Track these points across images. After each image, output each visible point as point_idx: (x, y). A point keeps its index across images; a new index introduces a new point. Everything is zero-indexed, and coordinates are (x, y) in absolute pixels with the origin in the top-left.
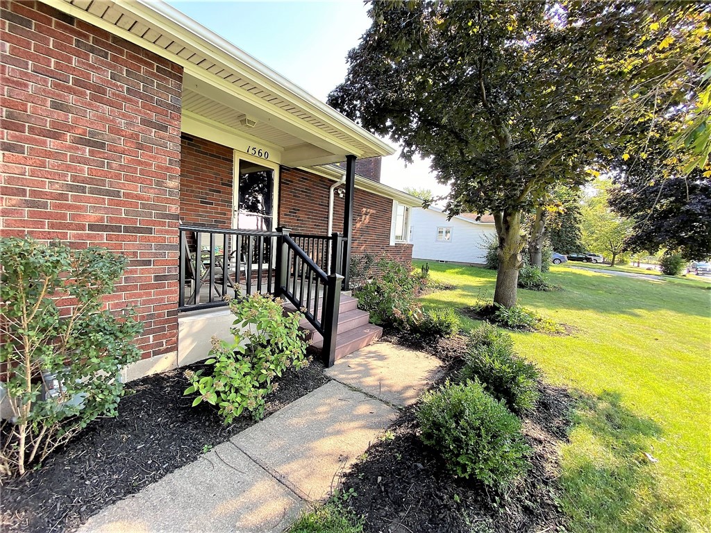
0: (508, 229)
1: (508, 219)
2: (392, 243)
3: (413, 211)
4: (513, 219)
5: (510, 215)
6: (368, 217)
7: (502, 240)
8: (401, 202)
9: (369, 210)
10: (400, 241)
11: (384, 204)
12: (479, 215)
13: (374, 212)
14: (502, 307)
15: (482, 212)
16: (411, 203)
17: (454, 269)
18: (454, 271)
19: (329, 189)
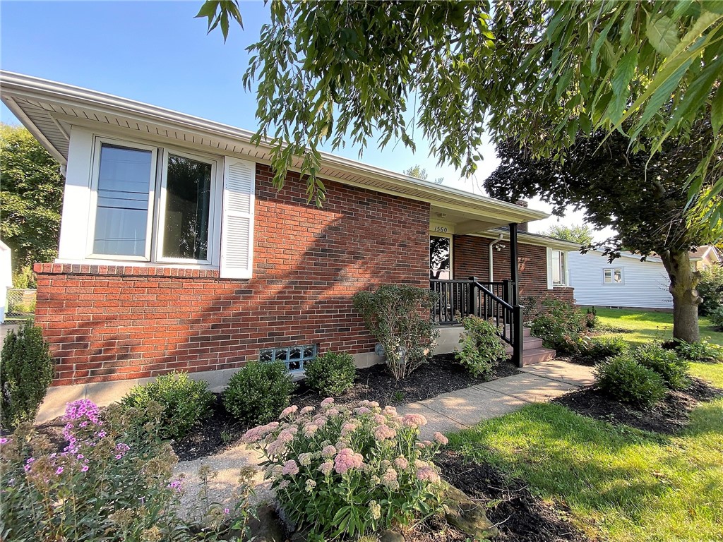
0: (676, 267)
1: (675, 258)
2: (550, 287)
3: (568, 255)
4: (681, 258)
5: (676, 254)
6: (523, 264)
7: (672, 278)
8: (555, 248)
9: (523, 259)
10: (558, 286)
11: (538, 252)
12: (644, 256)
13: (529, 259)
14: (683, 342)
15: (646, 254)
16: (566, 248)
17: (631, 314)
18: (631, 317)
19: (488, 245)
